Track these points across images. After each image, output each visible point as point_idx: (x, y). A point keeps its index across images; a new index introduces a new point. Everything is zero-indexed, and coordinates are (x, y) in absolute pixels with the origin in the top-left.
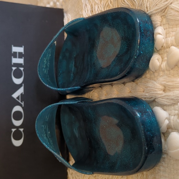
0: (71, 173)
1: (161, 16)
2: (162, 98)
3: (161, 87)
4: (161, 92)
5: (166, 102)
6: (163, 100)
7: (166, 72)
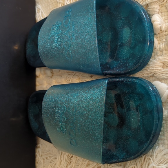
0: (40, 155)
1: (159, 5)
2: (162, 73)
3: (160, 64)
4: (161, 68)
5: (166, 76)
6: (163, 74)
7: (165, 51)
